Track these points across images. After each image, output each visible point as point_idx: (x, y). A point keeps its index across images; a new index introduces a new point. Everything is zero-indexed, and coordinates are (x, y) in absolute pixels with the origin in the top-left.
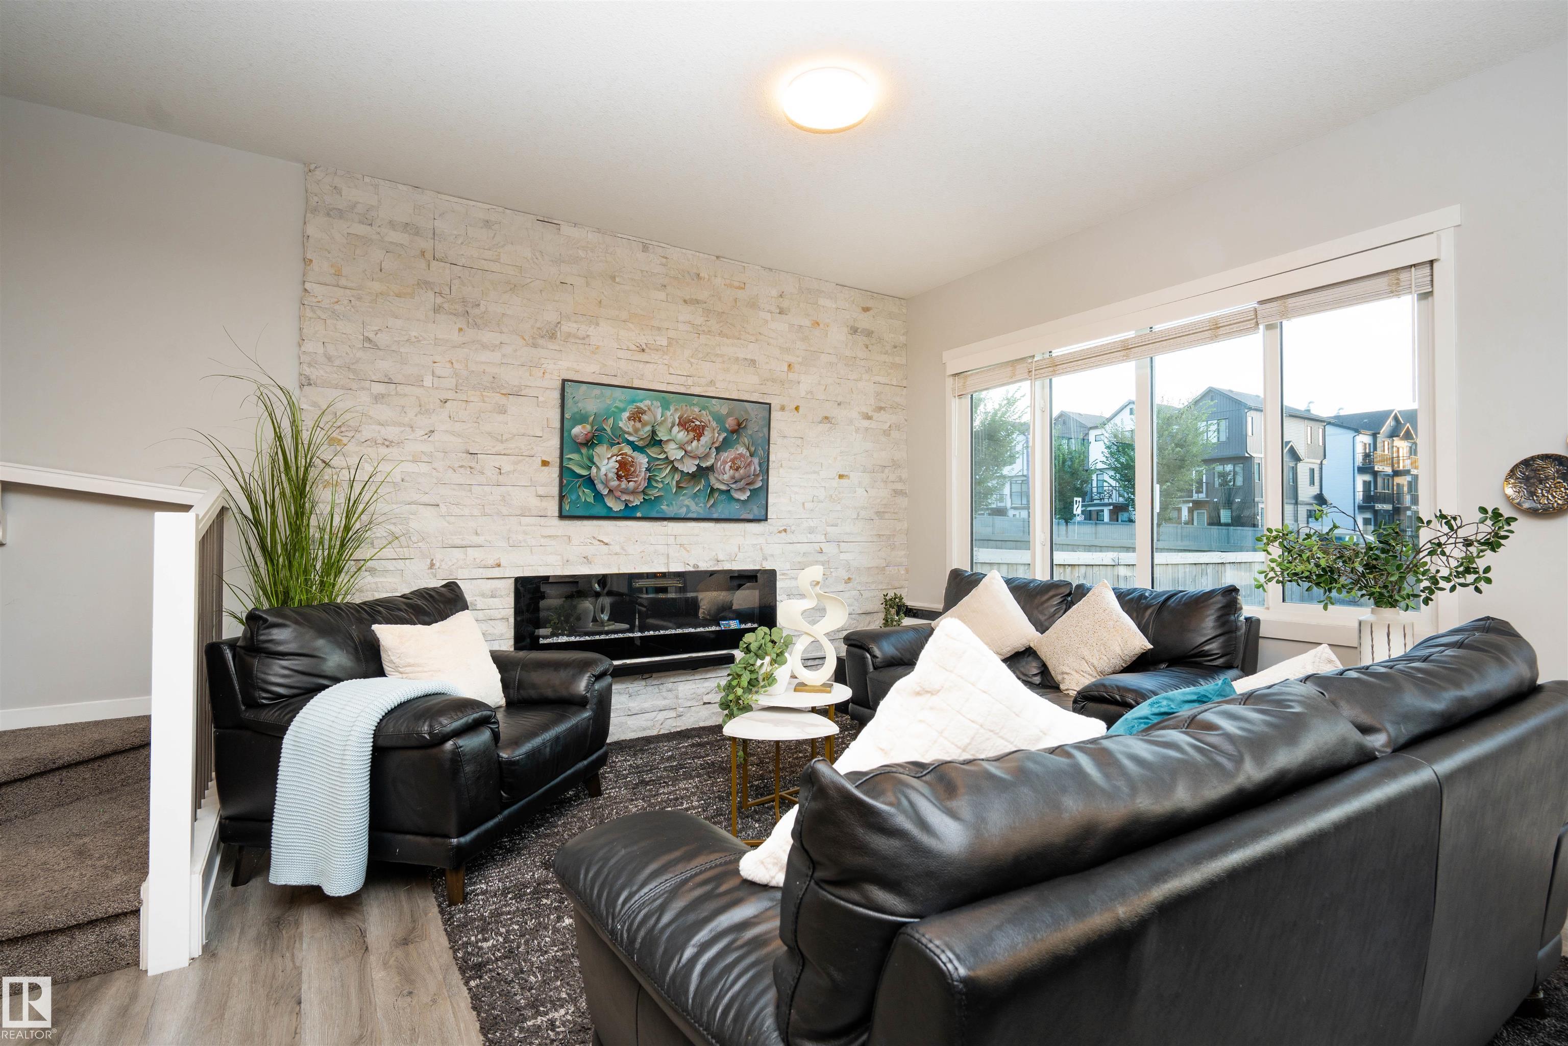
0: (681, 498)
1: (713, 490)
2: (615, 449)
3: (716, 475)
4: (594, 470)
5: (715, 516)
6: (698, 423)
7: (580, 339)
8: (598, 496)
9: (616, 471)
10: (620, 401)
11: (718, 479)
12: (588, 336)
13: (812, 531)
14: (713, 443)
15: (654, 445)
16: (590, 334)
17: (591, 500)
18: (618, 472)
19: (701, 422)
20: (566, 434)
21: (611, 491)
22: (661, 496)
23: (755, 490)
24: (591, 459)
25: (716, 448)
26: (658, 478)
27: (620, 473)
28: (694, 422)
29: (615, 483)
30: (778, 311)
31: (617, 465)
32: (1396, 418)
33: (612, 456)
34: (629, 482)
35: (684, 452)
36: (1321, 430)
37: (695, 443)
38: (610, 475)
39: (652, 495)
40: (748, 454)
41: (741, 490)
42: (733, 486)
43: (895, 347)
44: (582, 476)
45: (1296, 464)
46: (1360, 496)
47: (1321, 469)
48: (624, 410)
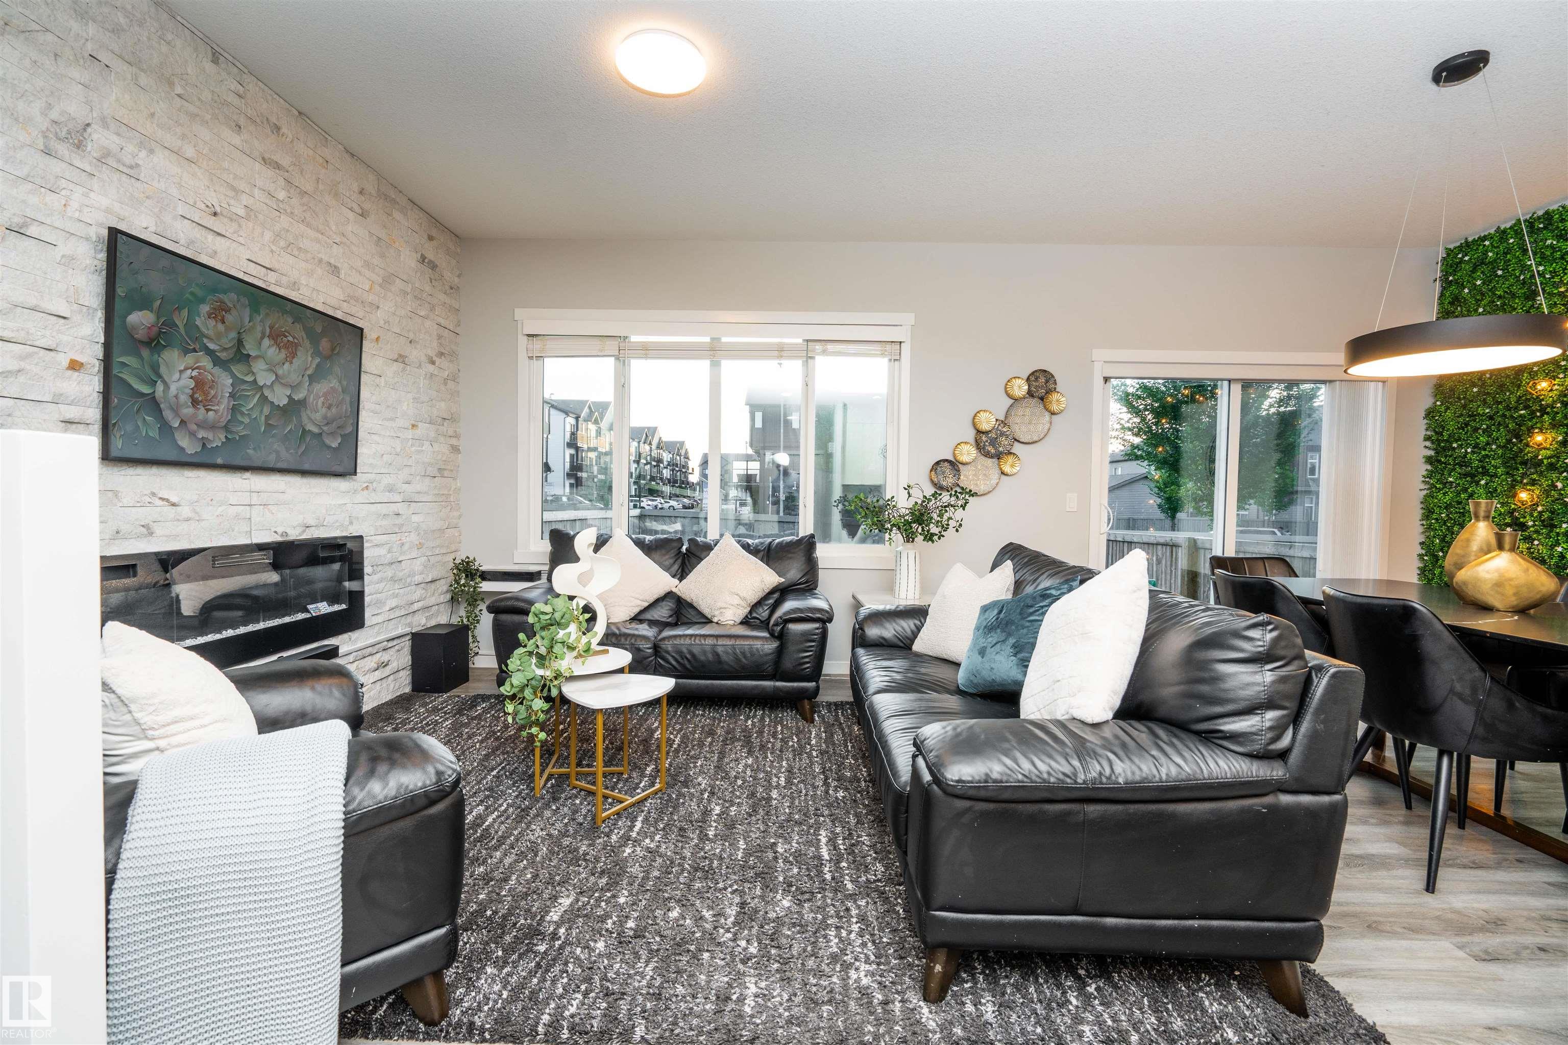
0: (270, 440)
1: (305, 432)
2: (190, 359)
3: (309, 412)
4: (160, 387)
5: (307, 467)
6: (290, 339)
7: (124, 165)
8: (165, 428)
9: (190, 392)
10: (197, 285)
11: (310, 419)
12: (137, 165)
13: (391, 489)
14: (306, 369)
15: (239, 361)
16: (140, 162)
17: (154, 433)
18: (194, 393)
19: (294, 338)
20: (117, 321)
21: (183, 422)
22: (247, 435)
23: (345, 435)
24: (155, 369)
25: (309, 376)
26: (244, 409)
27: (197, 396)
28: (286, 337)
29: (188, 411)
30: (360, 211)
31: (192, 384)
32: (590, 407)
33: (186, 369)
34: (208, 410)
35: (274, 377)
37: (287, 365)
38: (183, 398)
39: (237, 433)
40: (340, 390)
41: (332, 434)
42: (325, 428)
43: (452, 288)
44: (143, 395)
48: (202, 301)
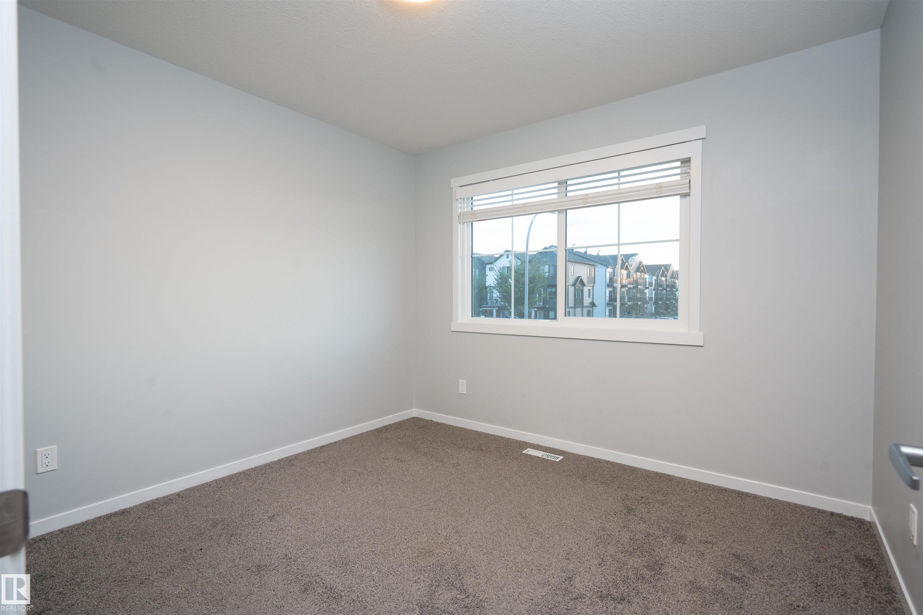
36: (593, 269)
45: (583, 288)
46: (608, 298)
47: (593, 289)
